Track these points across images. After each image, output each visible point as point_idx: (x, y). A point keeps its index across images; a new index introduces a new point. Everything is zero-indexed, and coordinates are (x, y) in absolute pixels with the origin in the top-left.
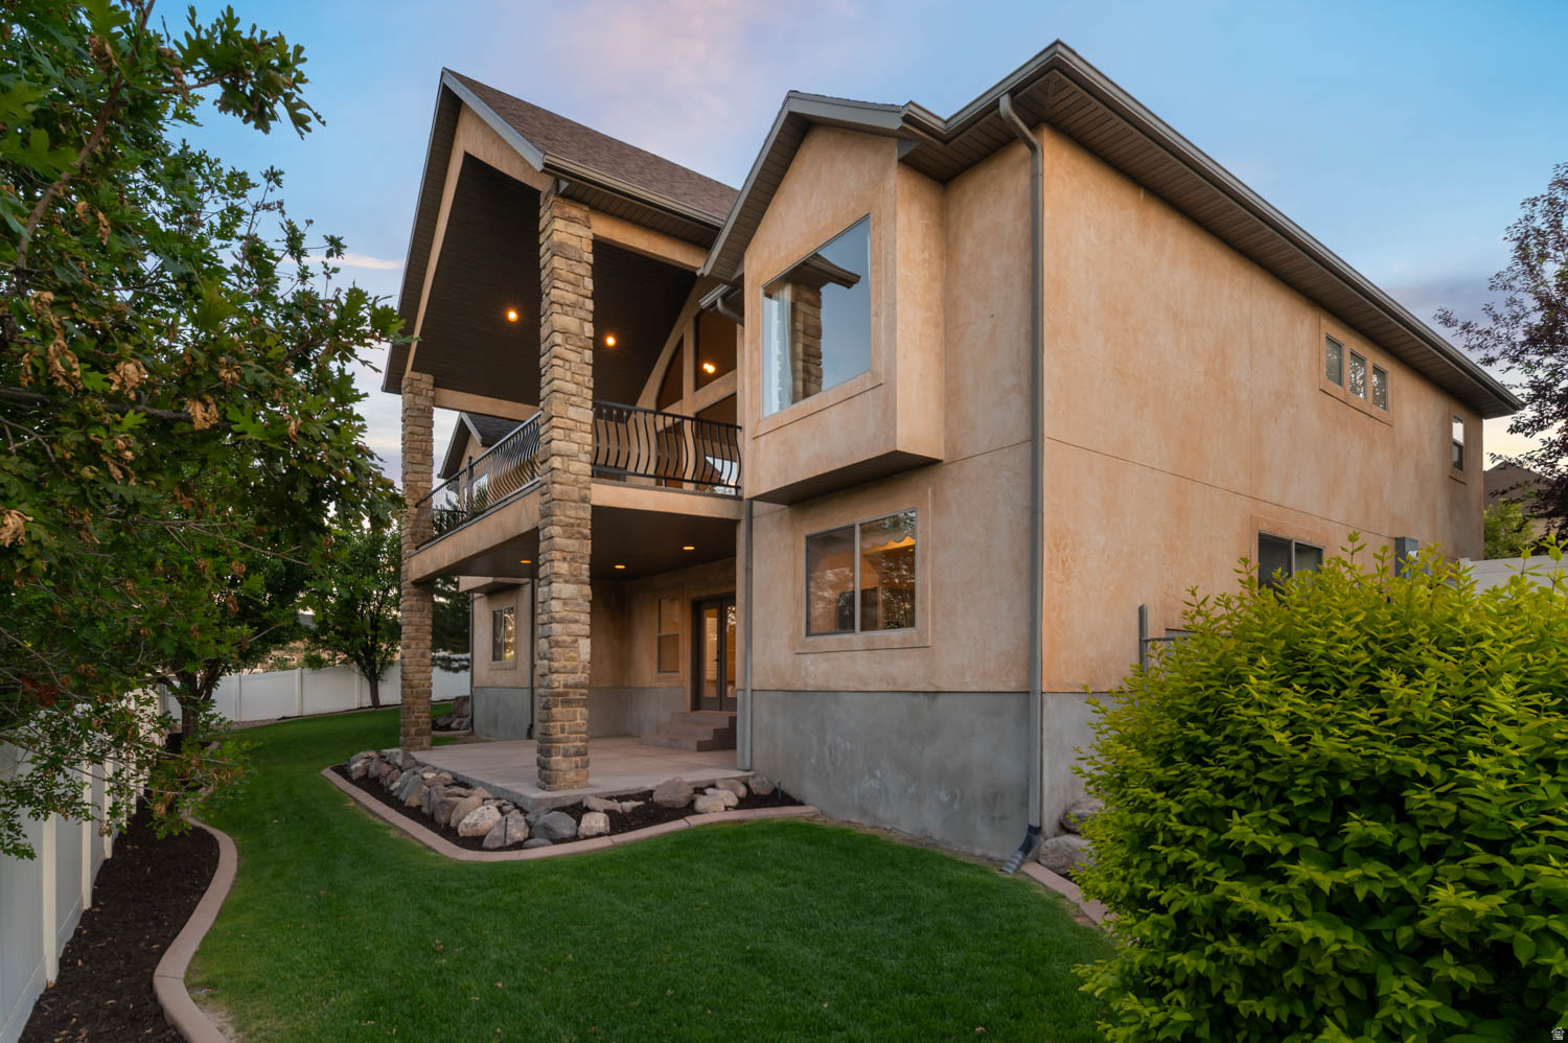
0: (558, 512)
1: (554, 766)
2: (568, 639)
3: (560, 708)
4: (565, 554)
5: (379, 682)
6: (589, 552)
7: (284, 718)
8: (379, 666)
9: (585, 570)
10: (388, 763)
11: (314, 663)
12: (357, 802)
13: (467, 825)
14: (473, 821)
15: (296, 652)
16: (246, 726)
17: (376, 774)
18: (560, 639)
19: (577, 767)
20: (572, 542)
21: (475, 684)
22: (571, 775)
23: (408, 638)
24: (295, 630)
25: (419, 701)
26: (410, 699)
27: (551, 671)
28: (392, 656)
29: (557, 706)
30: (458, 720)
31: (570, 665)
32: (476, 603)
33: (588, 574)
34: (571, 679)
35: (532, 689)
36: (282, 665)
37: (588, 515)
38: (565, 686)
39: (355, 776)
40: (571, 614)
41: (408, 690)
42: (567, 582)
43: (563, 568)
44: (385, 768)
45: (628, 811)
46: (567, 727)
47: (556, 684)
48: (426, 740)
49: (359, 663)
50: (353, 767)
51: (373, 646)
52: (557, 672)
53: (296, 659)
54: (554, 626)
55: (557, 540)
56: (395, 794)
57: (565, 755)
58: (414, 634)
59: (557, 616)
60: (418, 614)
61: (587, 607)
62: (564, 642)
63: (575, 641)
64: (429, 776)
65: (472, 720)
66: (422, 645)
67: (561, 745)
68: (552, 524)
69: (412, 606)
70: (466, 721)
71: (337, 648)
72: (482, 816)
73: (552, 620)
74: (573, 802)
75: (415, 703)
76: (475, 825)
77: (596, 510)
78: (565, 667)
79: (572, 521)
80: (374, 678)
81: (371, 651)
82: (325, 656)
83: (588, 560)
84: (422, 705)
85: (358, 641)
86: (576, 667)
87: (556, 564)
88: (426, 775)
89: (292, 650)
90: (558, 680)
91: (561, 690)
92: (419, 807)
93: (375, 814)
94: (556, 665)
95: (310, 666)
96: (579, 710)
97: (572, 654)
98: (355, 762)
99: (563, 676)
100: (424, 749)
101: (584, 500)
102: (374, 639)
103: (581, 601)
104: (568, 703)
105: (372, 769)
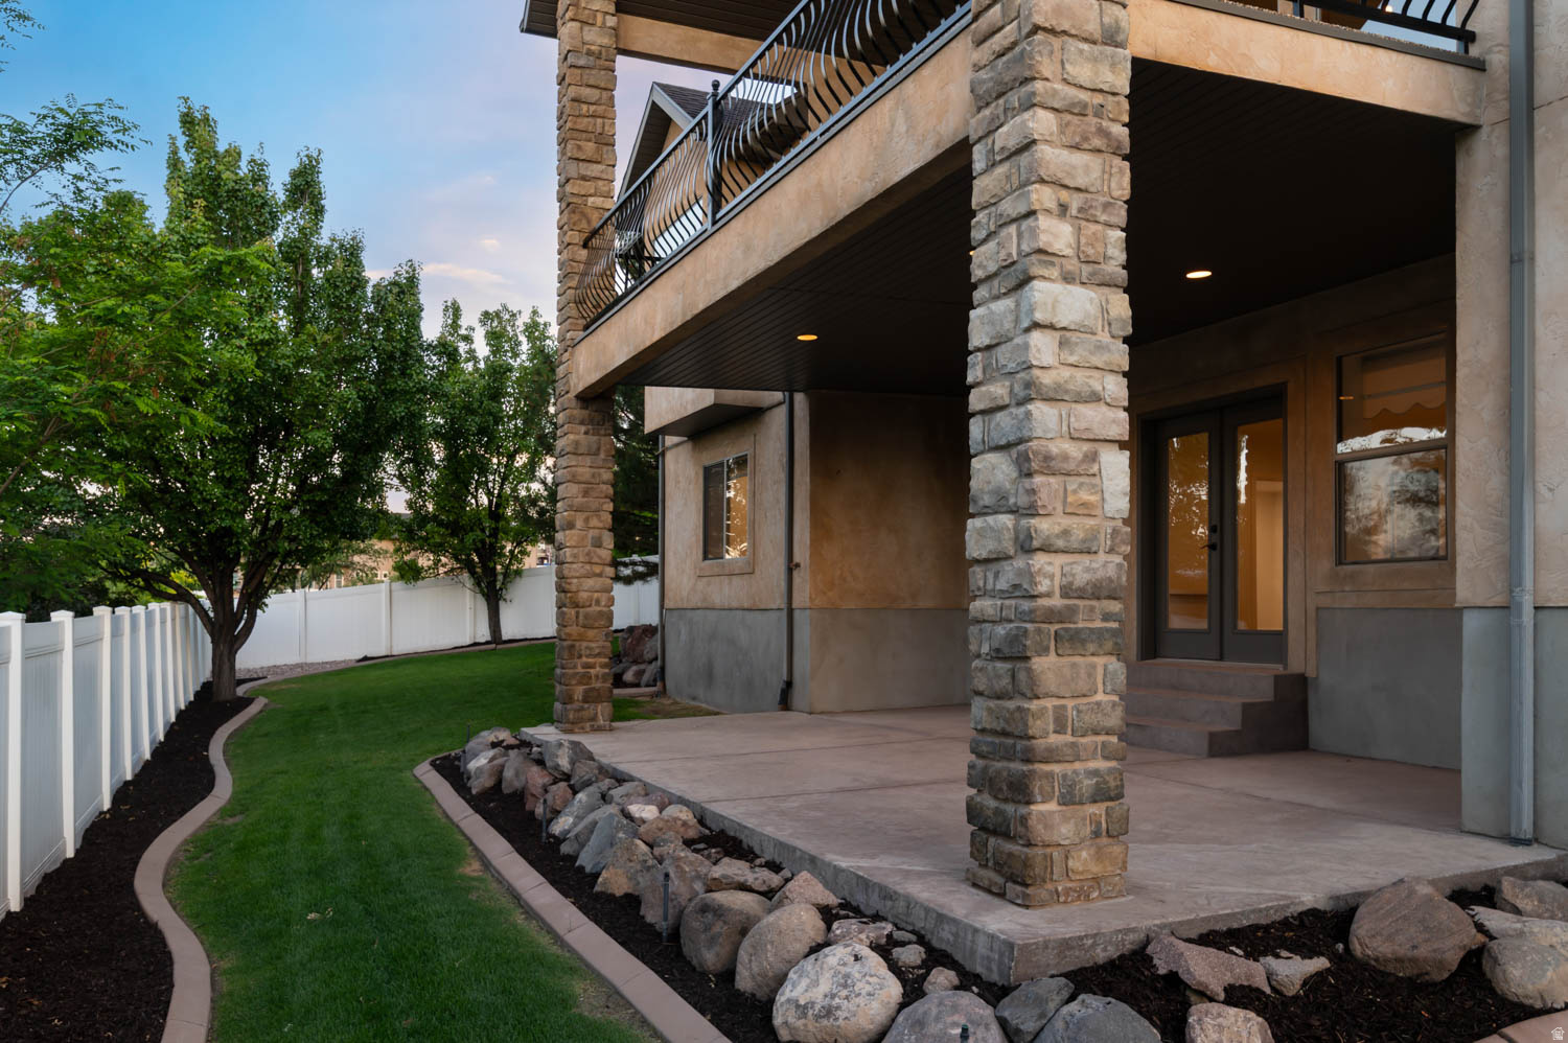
0: (1047, 67)
1: (1039, 831)
2: (1075, 451)
3: (1052, 658)
4: (1064, 195)
5: (501, 603)
6: (1126, 193)
7: (365, 659)
8: (500, 578)
9: (1114, 246)
10: (540, 762)
11: (409, 573)
12: (486, 864)
13: (802, 1010)
14: (818, 995)
15: (380, 556)
16: (312, 671)
17: (518, 785)
18: (1054, 448)
19: (1096, 834)
20: (1079, 159)
21: (668, 604)
22: (1083, 861)
23: (570, 508)
24: (382, 523)
25: (591, 633)
26: (573, 630)
27: (1026, 545)
28: (520, 562)
29: (1045, 651)
30: (635, 668)
31: (1079, 527)
32: (669, 456)
33: (1122, 257)
34: (1083, 570)
35: (790, 611)
36: (368, 578)
37: (1122, 83)
38: (1067, 591)
39: (476, 787)
40: (1080, 375)
41: (570, 612)
42: (1068, 278)
43: (1057, 234)
44: (537, 777)
45: (1293, 989)
46: (1071, 714)
47: (1043, 587)
48: (603, 710)
49: (472, 573)
50: (473, 765)
51: (492, 545)
52: (1046, 549)
53: (385, 568)
54: (1038, 409)
55: (1044, 151)
56: (565, 849)
57: (1069, 799)
58: (580, 500)
59: (1046, 379)
60: (588, 460)
61: (1120, 356)
62: (1066, 457)
63: (1093, 457)
64: (646, 811)
65: (663, 669)
66: (594, 522)
67: (1056, 768)
68: (1029, 105)
69: (577, 443)
70: (651, 670)
71: (437, 549)
72: (846, 982)
73: (1030, 393)
74: (1113, 952)
75: (582, 638)
76: (829, 1012)
77: (1143, 69)
78: (1066, 533)
79: (1084, 96)
80: (493, 595)
81: (489, 552)
82: (425, 561)
83: (1121, 215)
84: (597, 642)
85: (470, 538)
86: (1093, 535)
87: (1043, 221)
88: (635, 809)
89: (377, 553)
90: (1049, 571)
91: (1057, 602)
92: (632, 901)
93: (530, 913)
94: (1044, 526)
95: (402, 577)
96: (1100, 661)
97: (1085, 496)
98: (475, 755)
99: (1060, 559)
100: (599, 729)
101: (1112, 38)
102: (495, 533)
103: (1104, 337)
104: (1072, 641)
105: (508, 774)
